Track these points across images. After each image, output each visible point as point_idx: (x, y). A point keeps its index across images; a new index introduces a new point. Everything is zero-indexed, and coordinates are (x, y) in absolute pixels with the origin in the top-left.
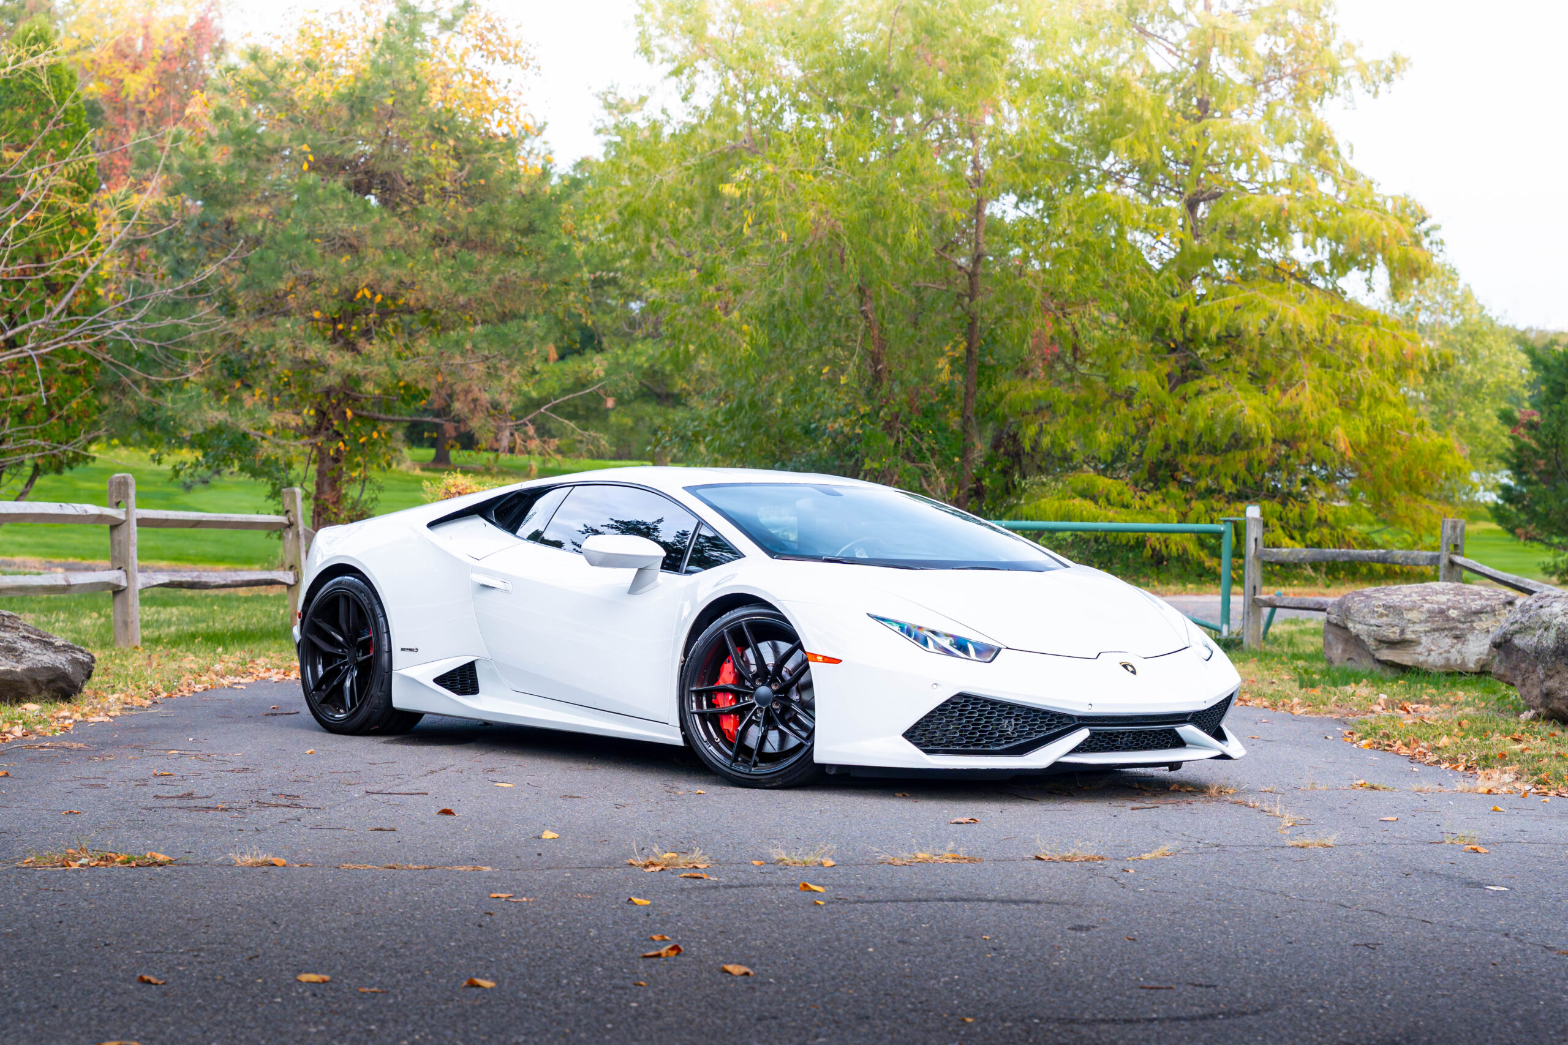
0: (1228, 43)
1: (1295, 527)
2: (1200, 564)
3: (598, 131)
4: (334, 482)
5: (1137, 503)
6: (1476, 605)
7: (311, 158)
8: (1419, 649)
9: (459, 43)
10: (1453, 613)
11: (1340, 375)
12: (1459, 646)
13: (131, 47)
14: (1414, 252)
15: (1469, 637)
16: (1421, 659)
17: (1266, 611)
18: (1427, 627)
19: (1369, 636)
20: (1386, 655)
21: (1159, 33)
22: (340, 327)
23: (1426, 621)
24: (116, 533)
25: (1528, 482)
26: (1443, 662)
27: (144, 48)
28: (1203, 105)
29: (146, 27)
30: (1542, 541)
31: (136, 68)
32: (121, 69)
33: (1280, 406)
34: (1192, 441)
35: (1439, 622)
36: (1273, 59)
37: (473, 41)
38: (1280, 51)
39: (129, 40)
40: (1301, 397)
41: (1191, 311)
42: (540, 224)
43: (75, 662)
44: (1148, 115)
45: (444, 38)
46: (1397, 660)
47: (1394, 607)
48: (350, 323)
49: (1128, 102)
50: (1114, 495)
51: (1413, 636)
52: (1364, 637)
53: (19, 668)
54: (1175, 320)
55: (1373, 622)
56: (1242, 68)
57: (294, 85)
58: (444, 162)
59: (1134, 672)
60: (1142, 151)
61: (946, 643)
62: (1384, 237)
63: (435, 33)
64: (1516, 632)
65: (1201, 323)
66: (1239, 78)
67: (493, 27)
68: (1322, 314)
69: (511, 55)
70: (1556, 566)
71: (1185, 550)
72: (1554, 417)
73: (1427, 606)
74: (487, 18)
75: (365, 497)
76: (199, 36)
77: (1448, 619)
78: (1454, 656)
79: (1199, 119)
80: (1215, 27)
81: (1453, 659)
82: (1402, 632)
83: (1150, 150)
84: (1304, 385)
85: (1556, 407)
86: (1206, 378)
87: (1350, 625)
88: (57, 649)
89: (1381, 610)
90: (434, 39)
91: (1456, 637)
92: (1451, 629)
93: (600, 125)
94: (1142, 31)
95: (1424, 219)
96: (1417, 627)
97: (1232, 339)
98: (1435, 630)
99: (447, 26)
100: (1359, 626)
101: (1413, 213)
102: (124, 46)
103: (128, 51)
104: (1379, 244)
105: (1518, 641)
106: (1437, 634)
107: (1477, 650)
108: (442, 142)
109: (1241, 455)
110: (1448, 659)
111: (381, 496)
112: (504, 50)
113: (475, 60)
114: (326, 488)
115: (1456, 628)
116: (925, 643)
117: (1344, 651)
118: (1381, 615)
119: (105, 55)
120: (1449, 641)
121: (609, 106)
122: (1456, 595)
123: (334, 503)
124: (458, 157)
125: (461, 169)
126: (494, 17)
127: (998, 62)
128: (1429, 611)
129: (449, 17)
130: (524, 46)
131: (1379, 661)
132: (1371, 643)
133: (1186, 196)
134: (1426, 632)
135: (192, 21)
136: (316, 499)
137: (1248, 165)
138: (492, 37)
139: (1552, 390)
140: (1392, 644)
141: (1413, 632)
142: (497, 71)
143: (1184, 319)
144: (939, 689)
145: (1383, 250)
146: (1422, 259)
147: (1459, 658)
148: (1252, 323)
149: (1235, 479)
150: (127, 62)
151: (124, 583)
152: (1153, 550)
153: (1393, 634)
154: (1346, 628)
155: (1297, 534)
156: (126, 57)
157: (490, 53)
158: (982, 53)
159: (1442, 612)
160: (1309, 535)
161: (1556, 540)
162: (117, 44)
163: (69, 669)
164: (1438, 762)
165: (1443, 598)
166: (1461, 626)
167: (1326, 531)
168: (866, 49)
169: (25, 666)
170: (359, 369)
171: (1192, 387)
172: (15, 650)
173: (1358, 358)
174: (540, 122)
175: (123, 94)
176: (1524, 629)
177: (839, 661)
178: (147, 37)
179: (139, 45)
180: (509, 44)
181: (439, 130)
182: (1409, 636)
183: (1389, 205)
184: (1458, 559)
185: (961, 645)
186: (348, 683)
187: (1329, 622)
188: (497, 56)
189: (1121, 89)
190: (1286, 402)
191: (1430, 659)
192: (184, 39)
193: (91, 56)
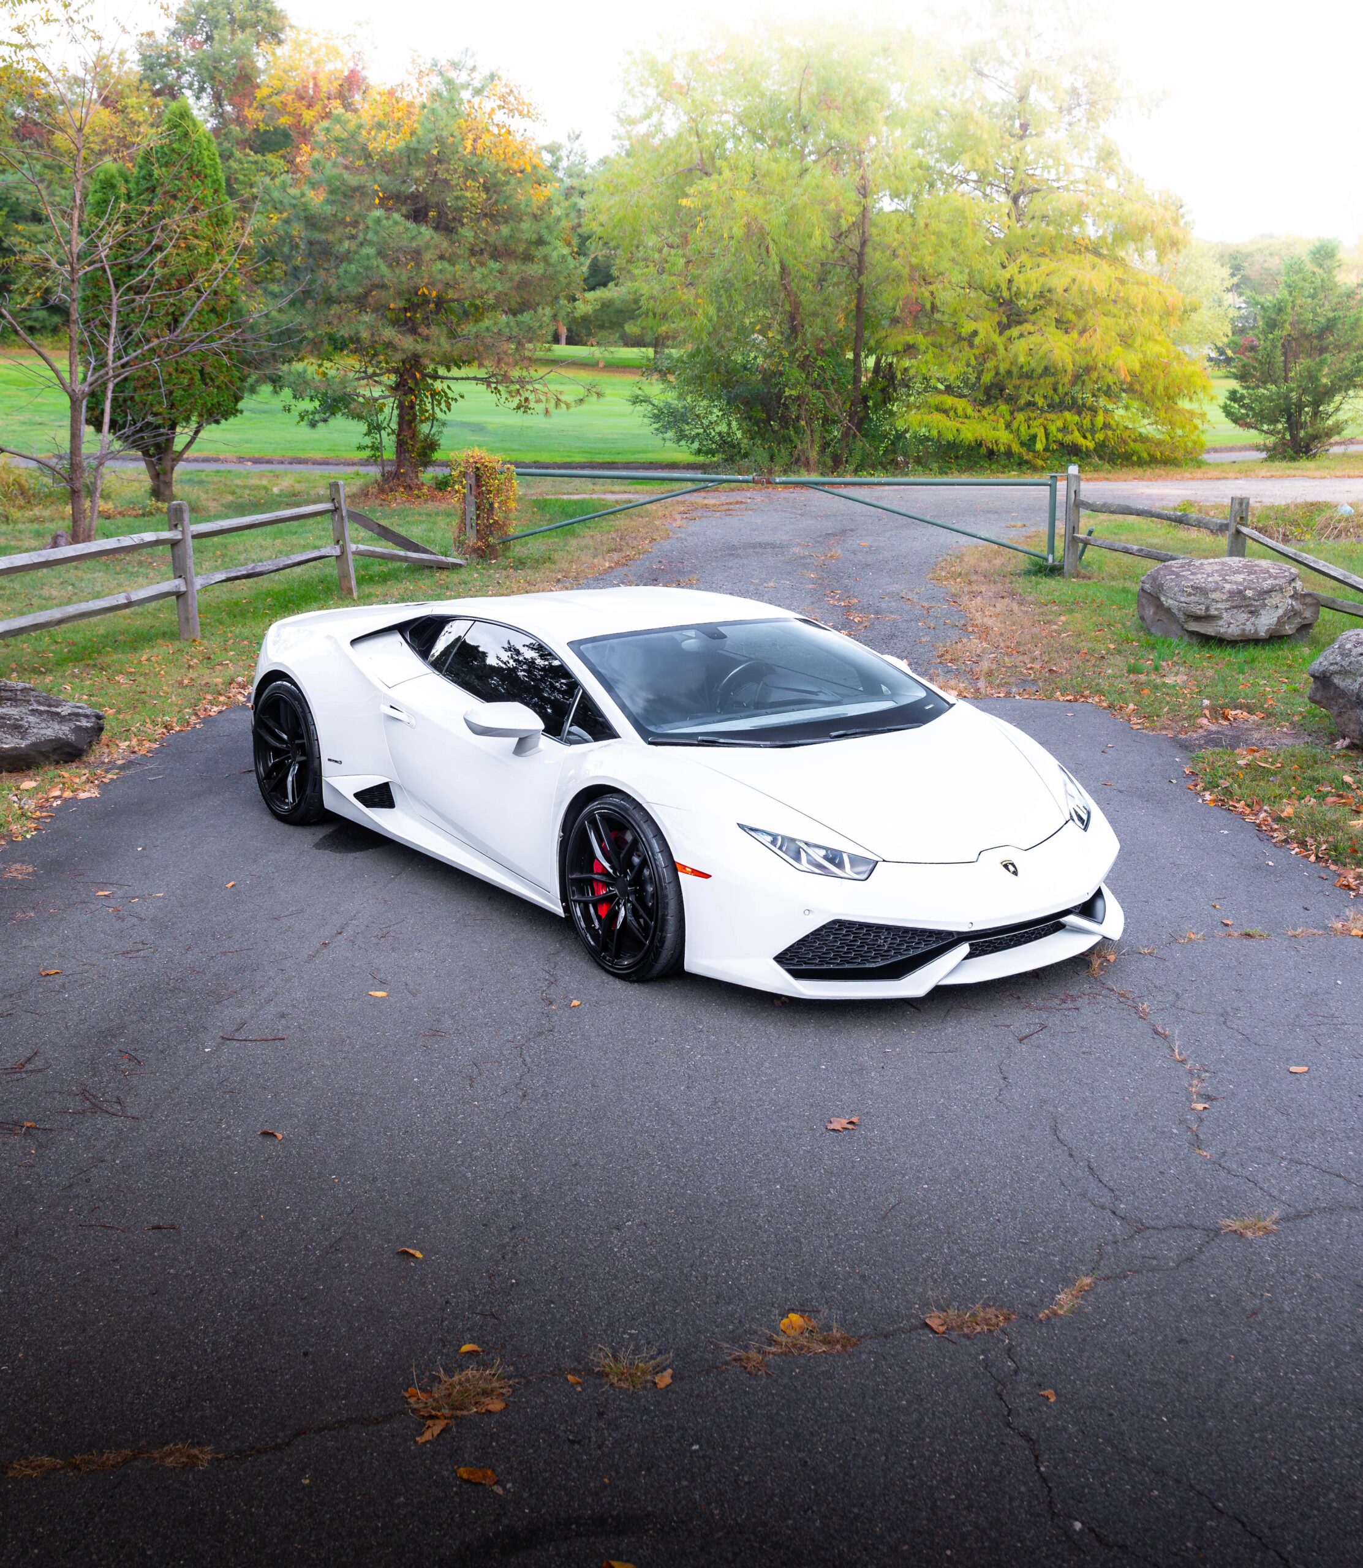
0: (1043, 82)
1: (1087, 430)
2: (1020, 456)
3: (614, 138)
4: (410, 422)
5: (977, 414)
6: (1267, 584)
7: (381, 195)
8: (1221, 623)
9: (489, 104)
10: (1249, 593)
11: (1121, 321)
12: (1253, 619)
13: (307, 92)
14: (1174, 231)
15: (1262, 612)
16: (1222, 630)
17: (1081, 545)
18: (1228, 605)
19: (1179, 610)
20: (1194, 626)
21: (992, 74)
22: (408, 314)
23: (1227, 600)
24: (176, 548)
25: (1248, 388)
26: (1239, 632)
27: (315, 92)
28: (1024, 127)
29: (315, 79)
30: (1256, 428)
31: (310, 106)
32: (300, 106)
33: (1078, 346)
34: (1015, 370)
35: (1238, 601)
36: (1074, 92)
37: (499, 102)
38: (1079, 85)
39: (306, 87)
40: (1093, 338)
41: (1015, 278)
42: (547, 237)
43: (79, 729)
44: (985, 136)
45: (476, 101)
46: (1202, 631)
47: (1201, 589)
48: (416, 312)
49: (972, 128)
50: (960, 412)
51: (1216, 613)
52: (1175, 611)
53: (23, 744)
54: (1004, 286)
55: (1183, 599)
56: (1052, 99)
57: (368, 140)
58: (476, 195)
59: (1015, 873)
60: (981, 162)
61: (818, 855)
62: (1153, 222)
63: (469, 97)
64: (1336, 673)
65: (1023, 287)
66: (1050, 106)
67: (511, 91)
68: (1110, 278)
69: (525, 112)
70: (1265, 445)
71: (1010, 447)
72: (1269, 343)
73: (1228, 586)
74: (506, 85)
75: (434, 430)
76: (351, 83)
77: (1245, 598)
78: (1249, 627)
79: (1021, 138)
80: (1034, 71)
81: (1248, 629)
82: (1207, 609)
83: (987, 162)
84: (1095, 331)
85: (1271, 336)
86: (1025, 324)
87: (1163, 599)
88: (62, 719)
89: (1189, 590)
90: (469, 102)
91: (1251, 612)
92: (1247, 606)
93: (615, 133)
94: (981, 74)
95: (1181, 207)
96: (1219, 606)
97: (1045, 296)
98: (1234, 607)
99: (478, 92)
100: (1171, 602)
101: (1173, 203)
102: (301, 91)
103: (304, 95)
104: (1150, 227)
105: (1337, 680)
106: (1235, 611)
107: (1267, 622)
108: (474, 180)
109: (1050, 380)
110: (1244, 630)
111: (444, 430)
112: (520, 108)
113: (500, 117)
114: (405, 427)
115: (1251, 605)
116: (797, 858)
117: (1155, 613)
118: (1190, 595)
119: (290, 98)
120: (1245, 616)
121: (621, 121)
122: (1250, 573)
123: (411, 438)
124: (487, 190)
125: (490, 199)
126: (512, 84)
127: (879, 105)
128: (1229, 592)
129: (479, 85)
130: (534, 105)
131: (1188, 631)
132: (1181, 616)
133: (1011, 194)
134: (1226, 609)
135: (346, 73)
136: (398, 435)
137: (1057, 170)
138: (511, 98)
139: (1267, 324)
140: (1198, 618)
141: (1216, 609)
142: (516, 124)
143: (1010, 281)
144: (811, 916)
145: (1153, 231)
146: (1180, 236)
147: (1253, 628)
148: (1058, 283)
149: (1045, 397)
150: (304, 102)
151: (183, 589)
152: (988, 448)
153: (1200, 610)
154: (1159, 599)
155: (1088, 435)
156: (303, 98)
157: (511, 111)
158: (867, 100)
159: (1240, 592)
160: (1097, 436)
161: (1265, 427)
162: (297, 90)
163: (72, 737)
164: (1286, 841)
165: (1239, 578)
166: (1255, 603)
167: (1110, 433)
168: (783, 97)
169: (28, 742)
170: (420, 348)
171: (1014, 332)
172: (21, 726)
173: (1134, 309)
174: (577, 132)
175: (302, 124)
176: (1344, 672)
177: (707, 876)
178: (316, 85)
179: (311, 92)
180: (524, 103)
181: (470, 173)
182: (1213, 612)
183: (1156, 198)
184: (1245, 530)
185: (834, 858)
186: (290, 779)
187: (1142, 589)
188: (517, 114)
189: (968, 116)
190: (1083, 344)
191: (1230, 630)
192: (341, 85)
193: (281, 99)
